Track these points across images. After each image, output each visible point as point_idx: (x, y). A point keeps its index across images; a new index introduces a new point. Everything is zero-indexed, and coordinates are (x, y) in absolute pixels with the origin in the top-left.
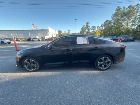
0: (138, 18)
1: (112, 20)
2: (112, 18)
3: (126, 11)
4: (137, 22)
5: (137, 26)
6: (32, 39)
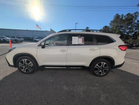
0: (135, 26)
1: (110, 26)
2: (110, 24)
3: (124, 18)
4: (134, 29)
5: (133, 33)
6: (35, 39)
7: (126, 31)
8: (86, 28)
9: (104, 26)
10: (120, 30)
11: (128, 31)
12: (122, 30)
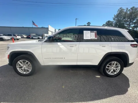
3: (128, 12)
7: (131, 26)
8: (87, 24)
9: (107, 21)
10: (125, 25)
11: (133, 26)
12: (127, 25)
